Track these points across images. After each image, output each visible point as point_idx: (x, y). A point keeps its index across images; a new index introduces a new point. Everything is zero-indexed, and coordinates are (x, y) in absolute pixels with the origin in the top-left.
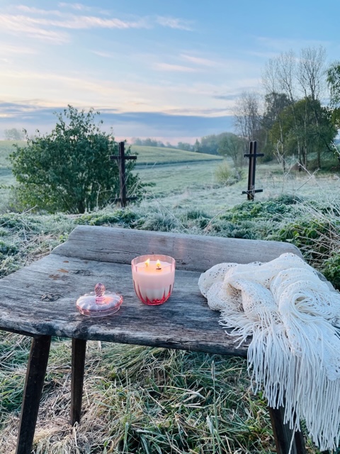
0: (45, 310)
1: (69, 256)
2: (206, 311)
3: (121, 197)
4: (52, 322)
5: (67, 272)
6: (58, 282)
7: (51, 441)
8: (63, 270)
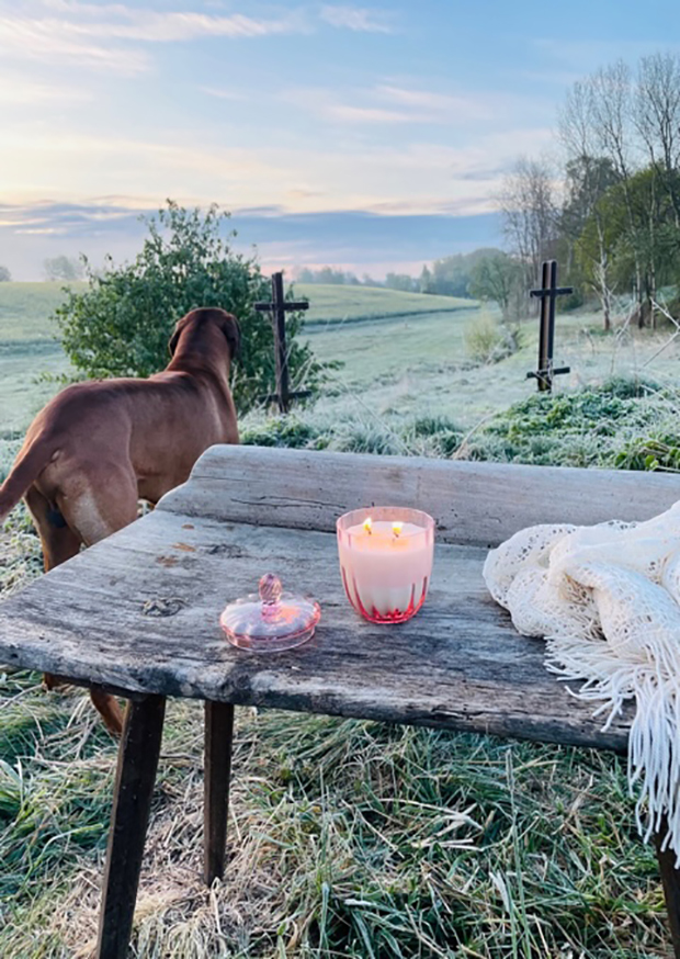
0: (153, 636)
1: (193, 514)
2: (511, 637)
3: (277, 392)
4: (171, 665)
5: (192, 549)
6: (176, 571)
7: (167, 922)
8: (183, 546)
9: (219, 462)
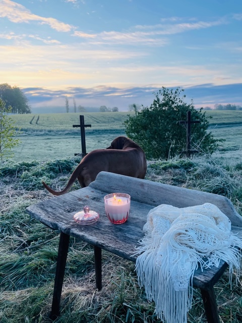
0: (62, 216)
1: (96, 189)
4: (59, 223)
5: (88, 198)
6: (80, 202)
7: (80, 295)
9: (102, 176)
